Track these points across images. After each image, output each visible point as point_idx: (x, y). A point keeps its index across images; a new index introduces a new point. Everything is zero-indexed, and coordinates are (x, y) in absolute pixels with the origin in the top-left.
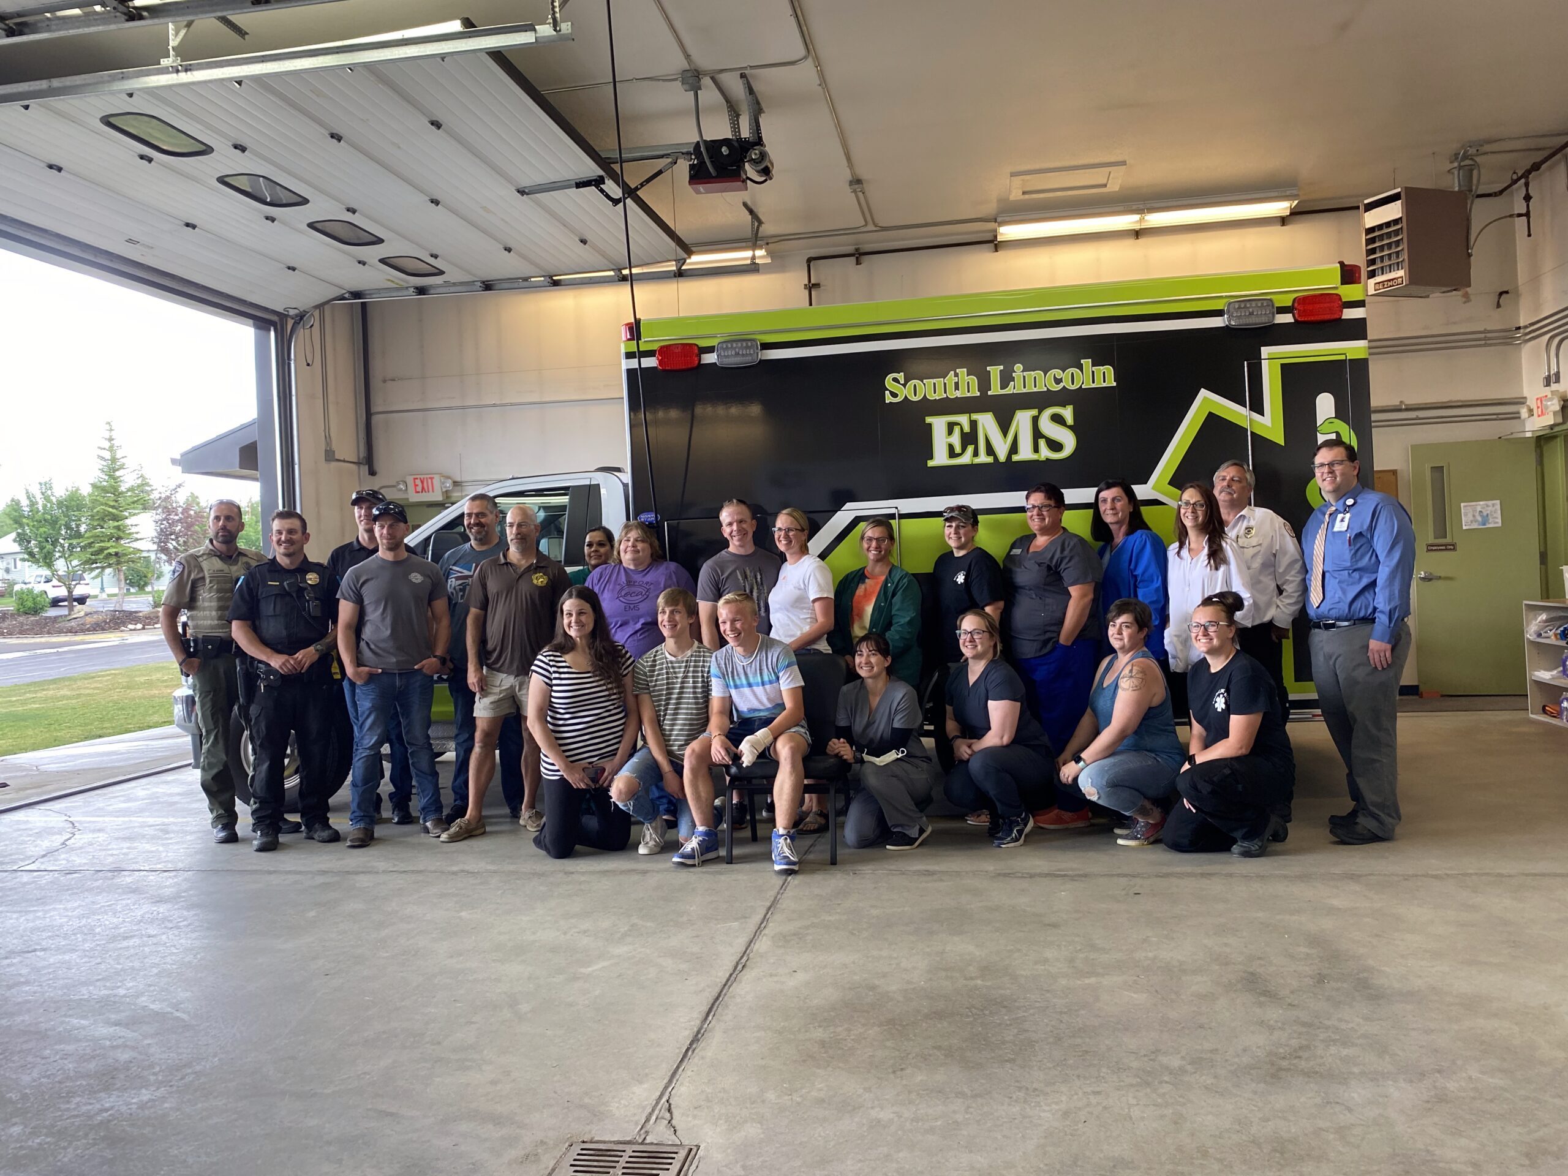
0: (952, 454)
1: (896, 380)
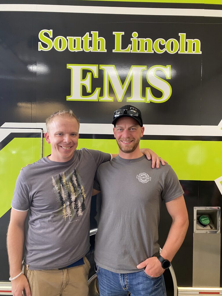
0: (85, 93)
1: (46, 35)
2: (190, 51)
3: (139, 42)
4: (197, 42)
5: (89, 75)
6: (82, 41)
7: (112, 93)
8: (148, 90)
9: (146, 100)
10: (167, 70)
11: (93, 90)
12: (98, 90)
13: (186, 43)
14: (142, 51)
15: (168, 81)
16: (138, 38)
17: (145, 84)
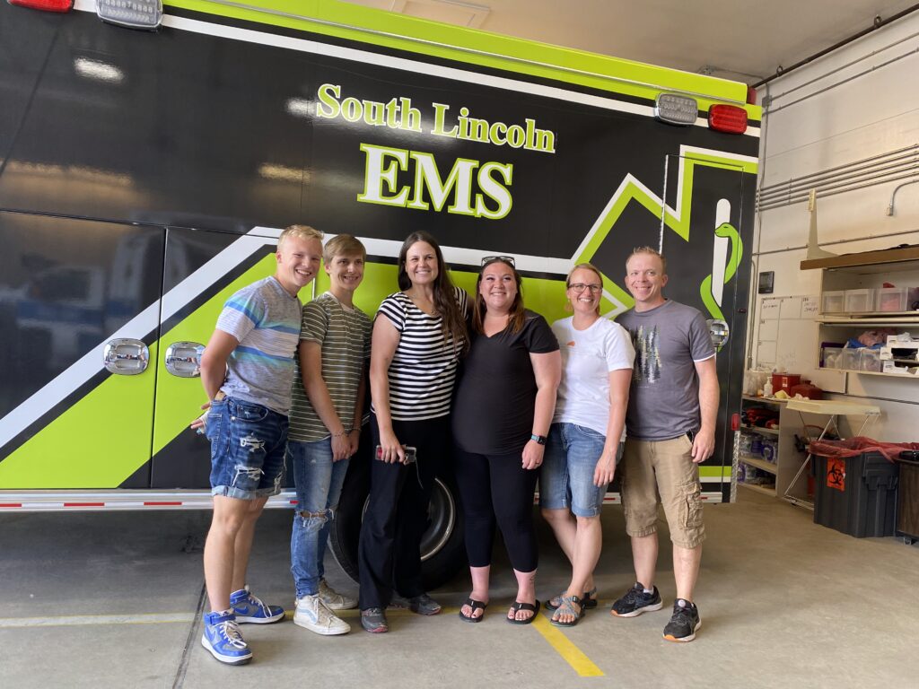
0: (386, 192)
1: (330, 92)
2: (539, 148)
3: (469, 123)
4: (550, 135)
5: (394, 165)
6: (386, 110)
7: (426, 197)
8: (479, 198)
9: (476, 212)
10: (507, 171)
11: (399, 189)
12: (406, 190)
13: (535, 134)
14: (473, 137)
15: (507, 187)
16: (469, 117)
17: (476, 189)
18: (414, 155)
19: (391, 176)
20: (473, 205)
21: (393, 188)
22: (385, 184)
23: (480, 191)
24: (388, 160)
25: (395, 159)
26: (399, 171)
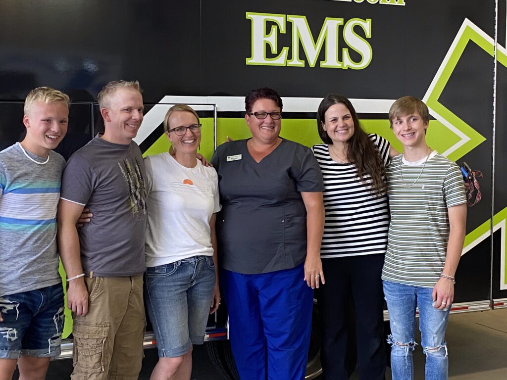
0: (269, 54)
2: (392, 2)
5: (274, 29)
7: (302, 55)
8: (345, 52)
9: (343, 65)
10: (367, 25)
11: (280, 50)
12: (285, 50)
15: (367, 40)
17: (342, 44)
18: (291, 18)
19: (273, 39)
20: (340, 59)
21: (274, 50)
22: (268, 47)
23: (346, 46)
24: (269, 25)
25: (275, 24)
26: (279, 34)
